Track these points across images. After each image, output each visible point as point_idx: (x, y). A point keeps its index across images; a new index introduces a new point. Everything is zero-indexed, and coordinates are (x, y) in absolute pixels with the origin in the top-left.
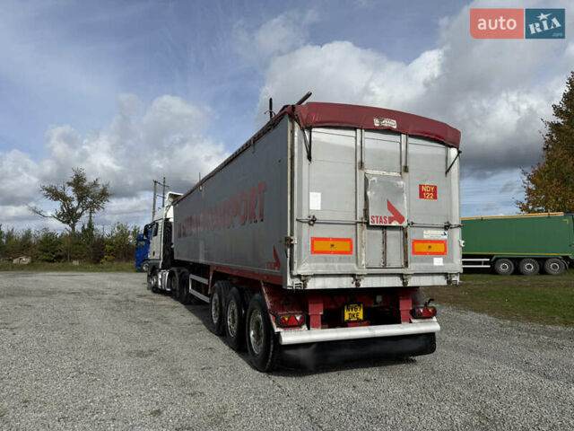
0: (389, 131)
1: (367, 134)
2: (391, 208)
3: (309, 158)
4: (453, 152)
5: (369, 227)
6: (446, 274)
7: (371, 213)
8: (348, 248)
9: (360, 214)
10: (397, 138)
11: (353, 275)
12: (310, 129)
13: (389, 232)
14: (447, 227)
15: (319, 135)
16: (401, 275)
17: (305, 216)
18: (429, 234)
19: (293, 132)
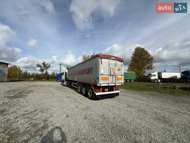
0: (113, 60)
1: (110, 60)
2: (114, 72)
3: (102, 64)
4: (123, 63)
5: (111, 75)
6: (121, 83)
7: (111, 73)
8: (107, 79)
9: (109, 73)
10: (114, 61)
11: (108, 84)
12: (102, 59)
13: (113, 76)
14: (122, 75)
15: (103, 60)
16: (115, 83)
17: (101, 74)
18: (119, 77)
19: (99, 59)
